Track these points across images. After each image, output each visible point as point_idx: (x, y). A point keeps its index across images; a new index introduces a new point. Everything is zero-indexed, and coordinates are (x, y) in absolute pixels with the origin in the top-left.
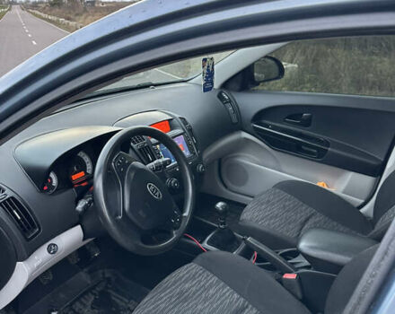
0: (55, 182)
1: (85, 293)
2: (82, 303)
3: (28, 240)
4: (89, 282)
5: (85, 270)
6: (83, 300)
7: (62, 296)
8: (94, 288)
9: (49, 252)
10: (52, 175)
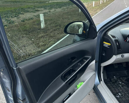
0: (128, 40)
1: (125, 76)
2: (122, 78)
3: (118, 51)
4: (126, 74)
5: (126, 71)
6: (123, 78)
7: (118, 74)
8: (127, 76)
9: (122, 56)
10: (128, 38)
